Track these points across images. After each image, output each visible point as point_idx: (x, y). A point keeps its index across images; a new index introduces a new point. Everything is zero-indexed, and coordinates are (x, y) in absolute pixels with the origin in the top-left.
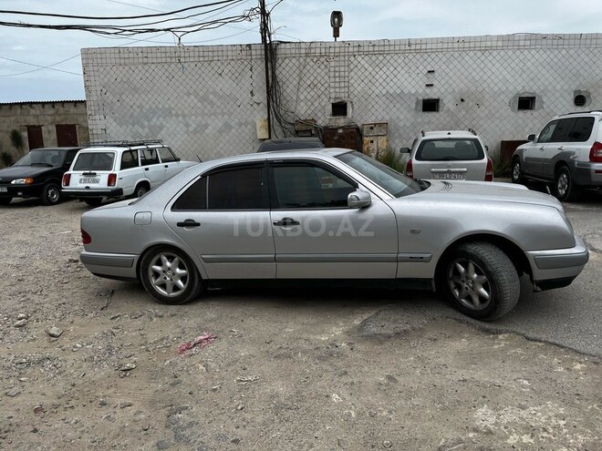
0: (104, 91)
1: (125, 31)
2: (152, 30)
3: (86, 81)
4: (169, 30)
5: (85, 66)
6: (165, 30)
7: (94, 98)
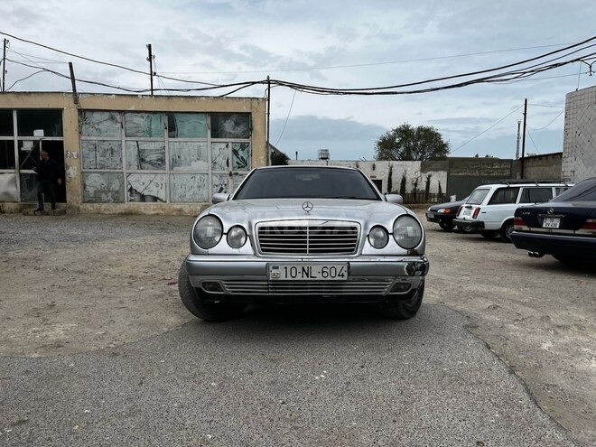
0: (579, 132)
1: (525, 73)
2: (556, 65)
3: (566, 124)
4: (578, 60)
5: (567, 110)
6: (572, 61)
7: (570, 141)
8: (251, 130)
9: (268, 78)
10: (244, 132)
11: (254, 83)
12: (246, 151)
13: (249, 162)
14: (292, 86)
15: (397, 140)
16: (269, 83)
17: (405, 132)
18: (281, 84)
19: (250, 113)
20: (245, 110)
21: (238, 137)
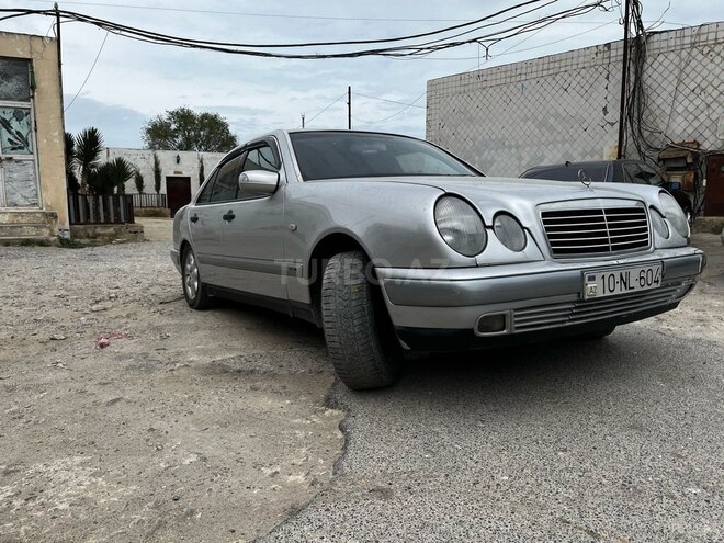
0: (442, 124)
3: (428, 116)
4: (475, 40)
5: (429, 99)
6: (470, 42)
7: (433, 133)
8: (33, 87)
9: (56, 6)
10: (20, 90)
11: (30, 12)
12: (24, 121)
13: (32, 140)
14: (100, 23)
15: (173, 127)
16: (58, 16)
17: (184, 117)
18: (81, 18)
19: (30, 60)
20: (21, 53)
21: (8, 98)
